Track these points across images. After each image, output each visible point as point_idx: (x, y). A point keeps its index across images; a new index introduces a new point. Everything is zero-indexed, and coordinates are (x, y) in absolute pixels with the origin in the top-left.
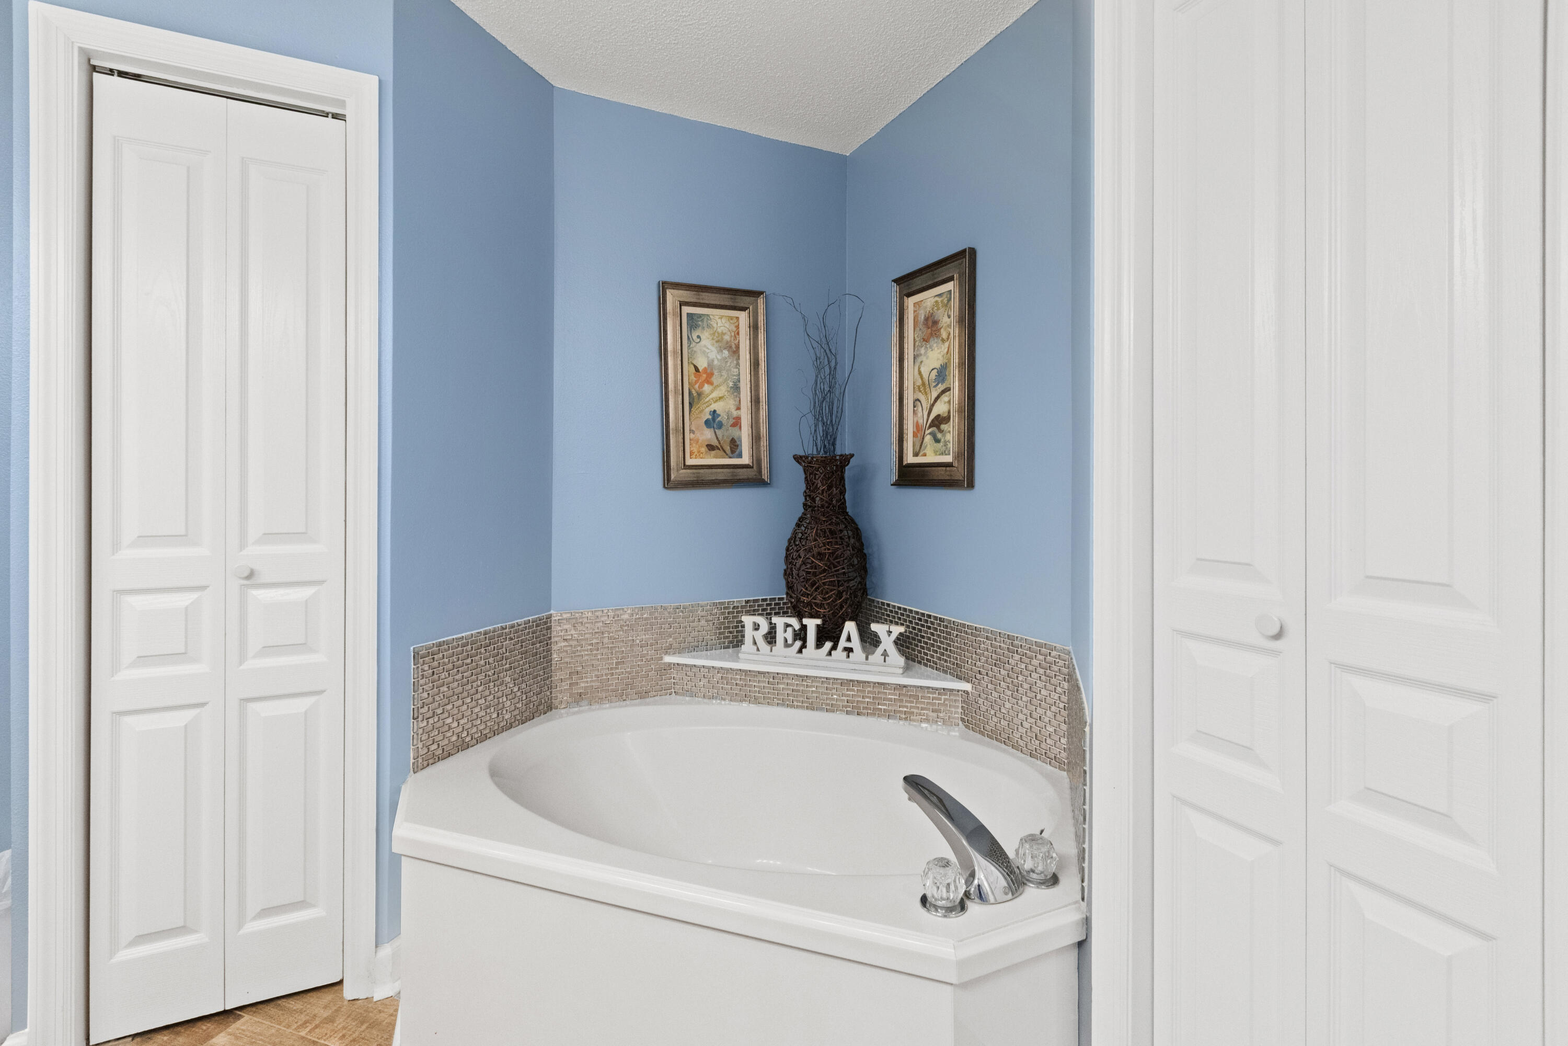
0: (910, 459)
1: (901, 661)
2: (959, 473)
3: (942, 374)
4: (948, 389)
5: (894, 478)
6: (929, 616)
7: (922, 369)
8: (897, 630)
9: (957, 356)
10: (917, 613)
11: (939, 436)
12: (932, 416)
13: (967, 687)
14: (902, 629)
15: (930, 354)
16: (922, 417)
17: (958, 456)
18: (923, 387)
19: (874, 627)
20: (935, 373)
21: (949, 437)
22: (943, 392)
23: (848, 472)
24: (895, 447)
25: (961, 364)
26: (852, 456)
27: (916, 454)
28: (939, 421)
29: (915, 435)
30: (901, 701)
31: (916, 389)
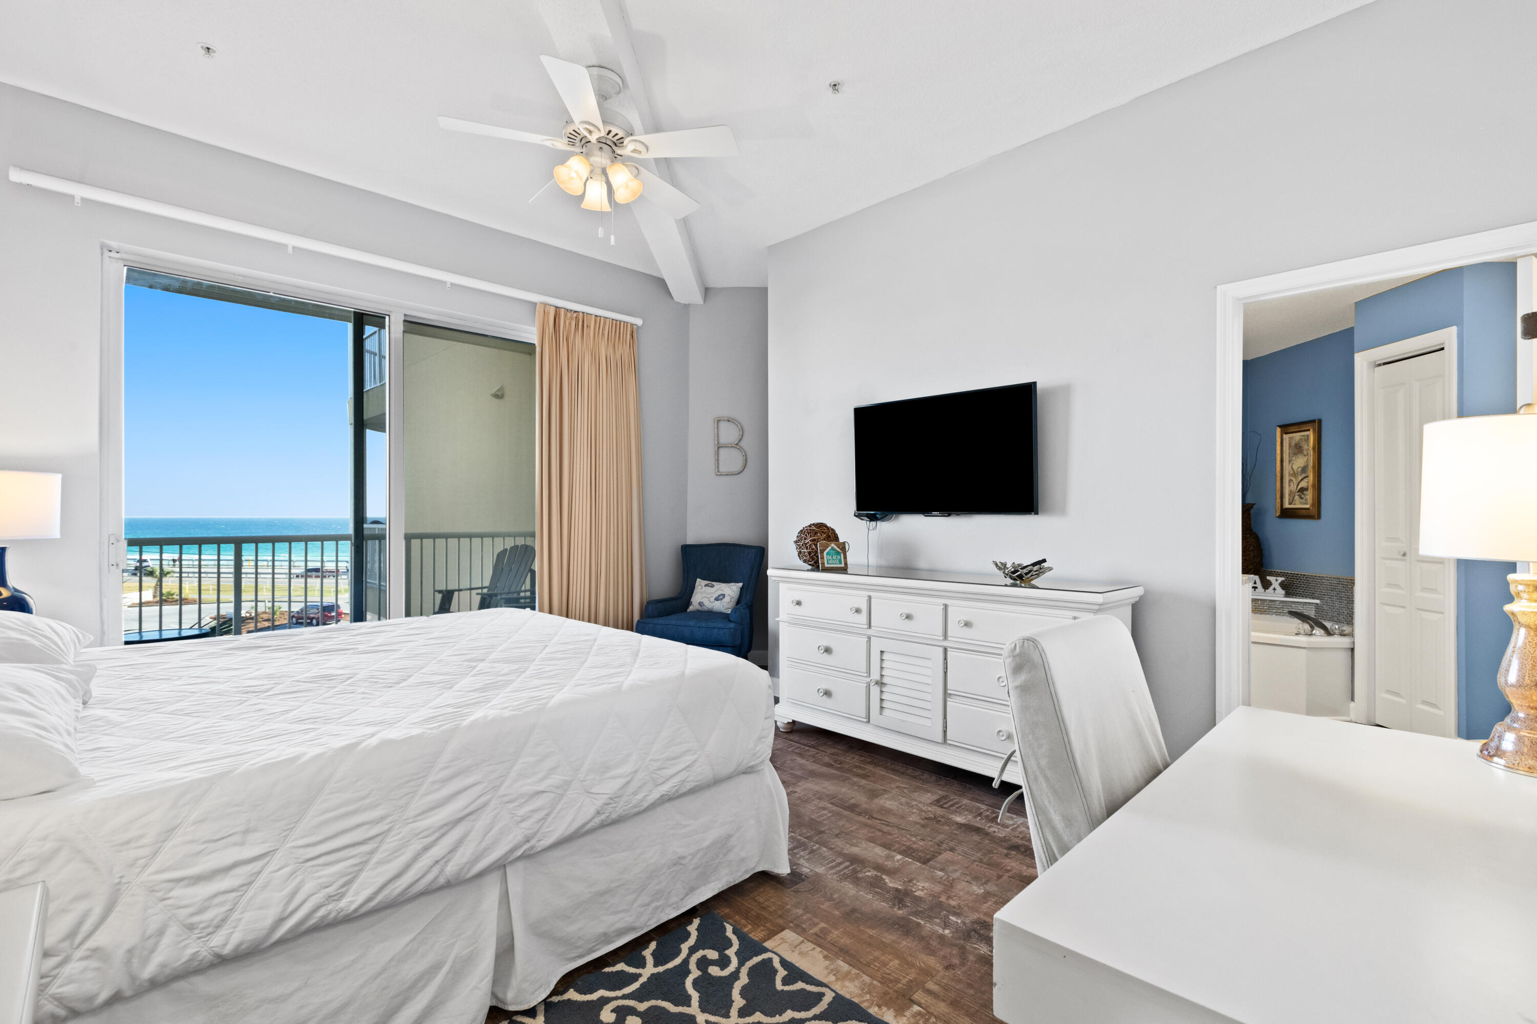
0: (1287, 505)
1: (1283, 592)
2: (1314, 512)
3: (1304, 469)
4: (1307, 477)
5: (1278, 514)
6: (1298, 574)
7: (1294, 467)
8: (1280, 579)
9: (1312, 461)
10: (1291, 574)
11: (1303, 496)
12: (1299, 487)
13: (1318, 601)
14: (1283, 579)
15: (1298, 460)
16: (1294, 487)
17: (1313, 505)
18: (1294, 474)
19: (1268, 578)
20: (1300, 469)
21: (1308, 497)
22: (1305, 477)
23: (1252, 511)
24: (1279, 500)
25: (1314, 467)
26: (1255, 504)
27: (1290, 504)
28: (1302, 490)
29: (1289, 495)
30: (1283, 608)
31: (1290, 475)
